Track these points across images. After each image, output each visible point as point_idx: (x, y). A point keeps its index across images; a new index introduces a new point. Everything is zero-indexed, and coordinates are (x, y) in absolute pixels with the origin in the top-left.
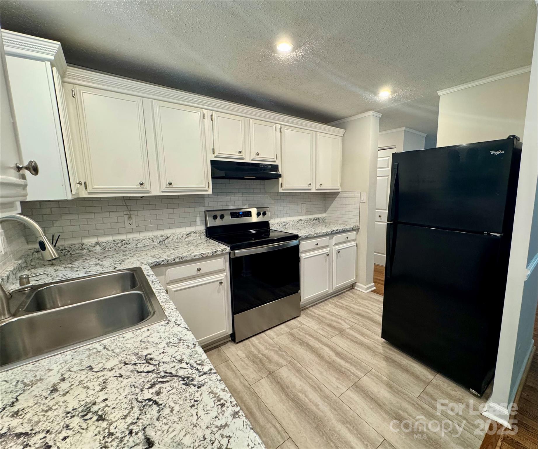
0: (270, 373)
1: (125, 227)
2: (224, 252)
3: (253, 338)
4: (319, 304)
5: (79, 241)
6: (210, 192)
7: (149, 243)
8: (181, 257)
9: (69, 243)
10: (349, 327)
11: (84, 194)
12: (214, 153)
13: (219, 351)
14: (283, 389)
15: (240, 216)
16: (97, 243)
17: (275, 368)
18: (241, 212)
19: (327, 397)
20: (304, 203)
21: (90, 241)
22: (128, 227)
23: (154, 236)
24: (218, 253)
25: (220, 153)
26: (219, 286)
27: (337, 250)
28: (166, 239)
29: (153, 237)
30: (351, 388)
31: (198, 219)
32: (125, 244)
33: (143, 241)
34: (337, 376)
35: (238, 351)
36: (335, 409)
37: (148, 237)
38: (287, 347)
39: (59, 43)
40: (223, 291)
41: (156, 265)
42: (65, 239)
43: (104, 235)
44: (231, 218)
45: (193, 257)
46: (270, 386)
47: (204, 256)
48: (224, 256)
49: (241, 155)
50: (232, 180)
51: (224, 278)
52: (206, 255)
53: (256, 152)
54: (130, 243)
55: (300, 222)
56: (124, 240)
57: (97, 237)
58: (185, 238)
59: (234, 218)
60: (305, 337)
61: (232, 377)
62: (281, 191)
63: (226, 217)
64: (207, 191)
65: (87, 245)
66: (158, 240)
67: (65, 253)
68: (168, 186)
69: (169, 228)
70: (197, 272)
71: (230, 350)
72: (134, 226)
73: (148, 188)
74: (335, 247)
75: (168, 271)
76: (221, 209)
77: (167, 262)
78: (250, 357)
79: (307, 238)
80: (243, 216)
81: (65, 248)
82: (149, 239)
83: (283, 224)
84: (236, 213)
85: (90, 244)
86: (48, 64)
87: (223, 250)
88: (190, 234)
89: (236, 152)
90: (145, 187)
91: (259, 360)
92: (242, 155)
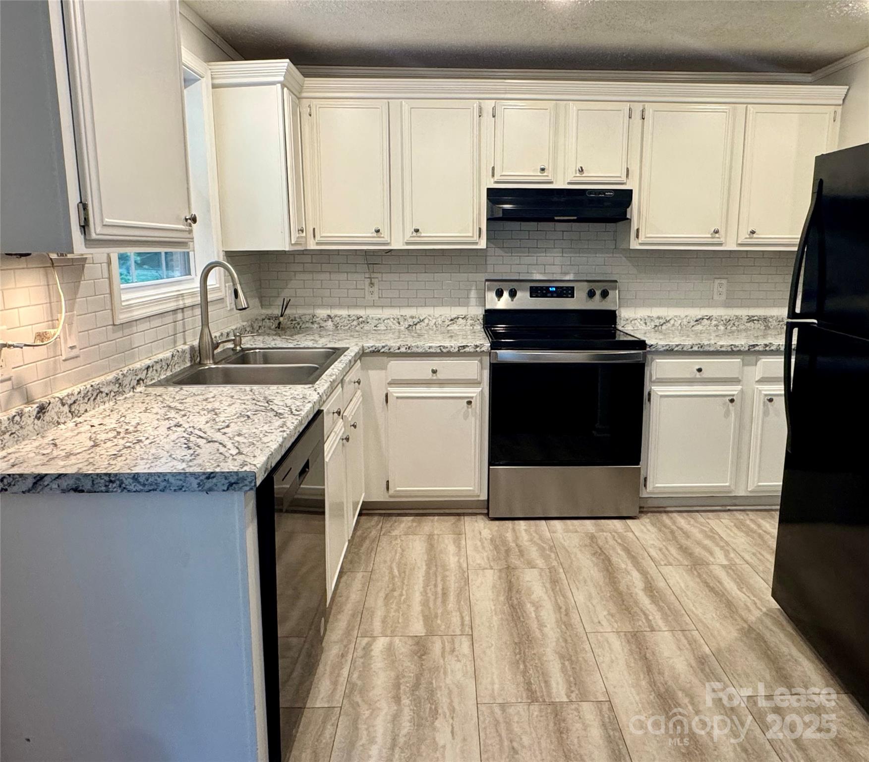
0: (508, 568)
1: (364, 298)
2: (478, 349)
3: (522, 522)
4: (702, 514)
5: (310, 311)
6: (483, 244)
7: (393, 326)
8: (409, 345)
9: (300, 311)
10: (725, 563)
11: (312, 246)
12: (493, 175)
13: (459, 520)
14: (510, 589)
15: (549, 295)
16: (329, 316)
17: (521, 565)
18: (552, 287)
19: (568, 625)
20: (722, 276)
21: (322, 313)
22: (368, 297)
23: (402, 316)
24: (467, 349)
25: (504, 173)
26: (466, 408)
27: (766, 395)
28: (418, 322)
29: (399, 317)
30: (622, 634)
31: (473, 294)
32: (361, 323)
33: (385, 321)
34: (613, 611)
35: (485, 529)
36: (566, 641)
37: (392, 317)
38: (567, 551)
39: (288, 60)
40: (473, 419)
41: (374, 352)
42: (296, 306)
43: (340, 306)
44: (531, 296)
45: (427, 349)
46: (494, 580)
47: (444, 350)
48: (479, 358)
49: (544, 174)
50: (542, 223)
51: (476, 396)
52: (447, 350)
53: (578, 167)
54: (368, 323)
55: (705, 322)
56: (361, 317)
57: (331, 308)
58: (448, 325)
59: (537, 297)
60: (614, 549)
61: (452, 552)
62: (634, 245)
63: (519, 294)
64: (476, 243)
65: (318, 318)
66: (406, 323)
67: (295, 324)
68: (415, 234)
69: (425, 306)
70: (433, 376)
71: (476, 524)
72: (376, 296)
73: (386, 237)
74: (760, 387)
75: (390, 363)
76: (517, 278)
77: (389, 349)
78: (495, 541)
79: (670, 352)
80: (555, 295)
81: (295, 318)
82: (394, 319)
83: (657, 322)
84: (542, 287)
85: (321, 316)
86: (279, 86)
87: (477, 346)
88: (455, 320)
89: (535, 170)
90: (382, 236)
91: (506, 548)
92: (549, 175)
